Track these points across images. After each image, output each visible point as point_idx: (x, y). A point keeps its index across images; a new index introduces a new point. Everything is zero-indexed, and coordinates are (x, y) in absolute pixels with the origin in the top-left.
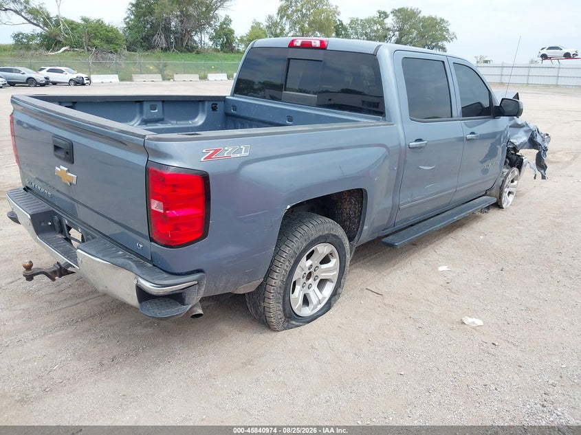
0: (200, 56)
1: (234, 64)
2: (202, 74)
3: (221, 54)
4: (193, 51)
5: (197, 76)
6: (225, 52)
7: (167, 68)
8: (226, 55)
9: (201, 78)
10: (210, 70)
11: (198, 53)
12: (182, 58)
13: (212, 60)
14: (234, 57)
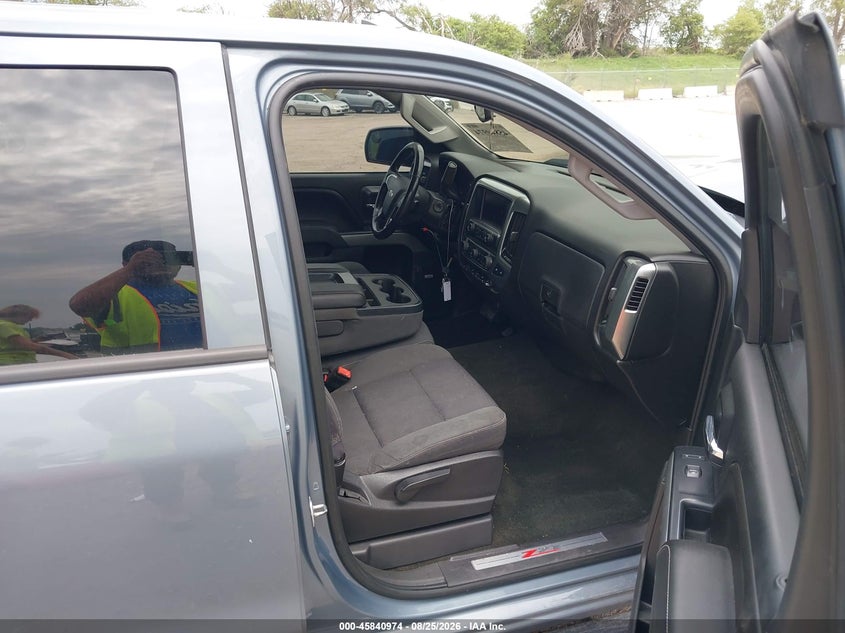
0: (636, 61)
1: (692, 72)
2: (630, 90)
3: (674, 57)
4: (628, 54)
5: (621, 93)
6: (682, 53)
7: (576, 80)
8: (683, 58)
9: (627, 97)
10: (645, 83)
11: (635, 56)
12: (606, 66)
13: (653, 67)
14: (695, 61)
